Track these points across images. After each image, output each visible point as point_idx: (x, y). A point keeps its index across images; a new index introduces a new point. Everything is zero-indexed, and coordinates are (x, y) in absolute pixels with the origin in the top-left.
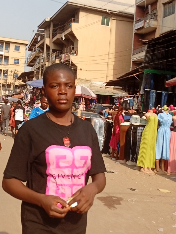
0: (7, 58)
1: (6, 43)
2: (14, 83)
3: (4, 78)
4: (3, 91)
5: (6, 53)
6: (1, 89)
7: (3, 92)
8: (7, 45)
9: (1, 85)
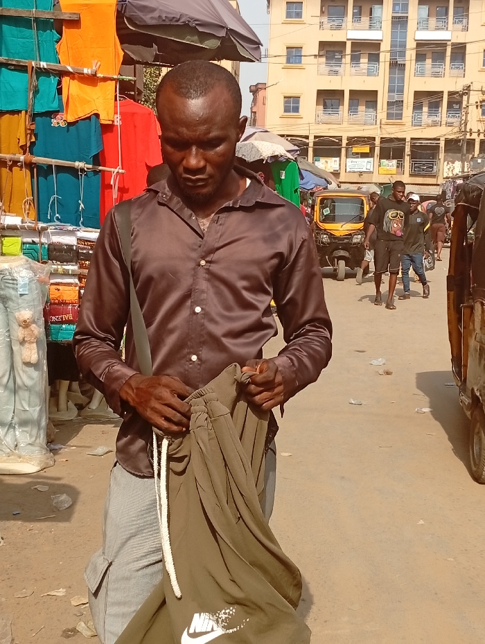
0: (460, 51)
1: (455, 1)
3: (450, 120)
4: (446, 163)
5: (456, 34)
6: (442, 155)
7: (449, 166)
8: (461, 5)
9: (442, 144)
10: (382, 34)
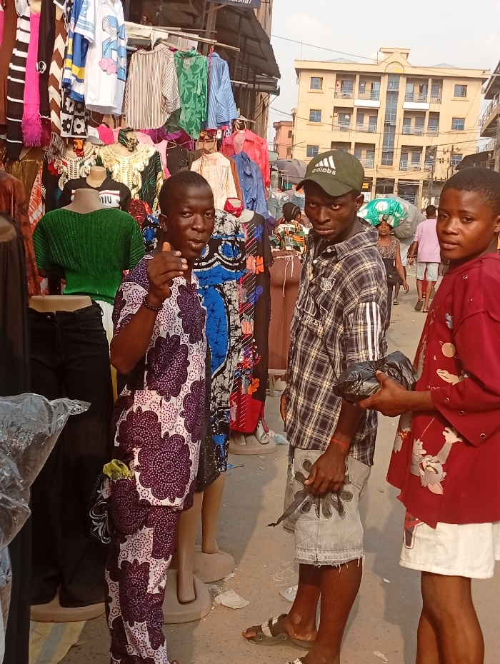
0: (435, 116)
1: (433, 80)
3: (427, 167)
4: (423, 198)
5: (433, 105)
6: (420, 193)
7: (425, 201)
8: (436, 84)
9: (421, 186)
10: (379, 103)
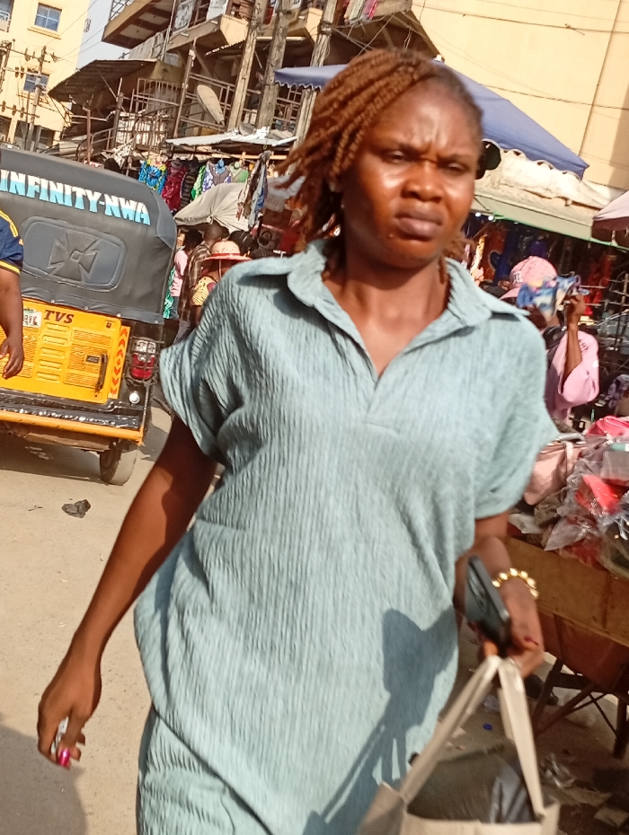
2: (30, 111)
